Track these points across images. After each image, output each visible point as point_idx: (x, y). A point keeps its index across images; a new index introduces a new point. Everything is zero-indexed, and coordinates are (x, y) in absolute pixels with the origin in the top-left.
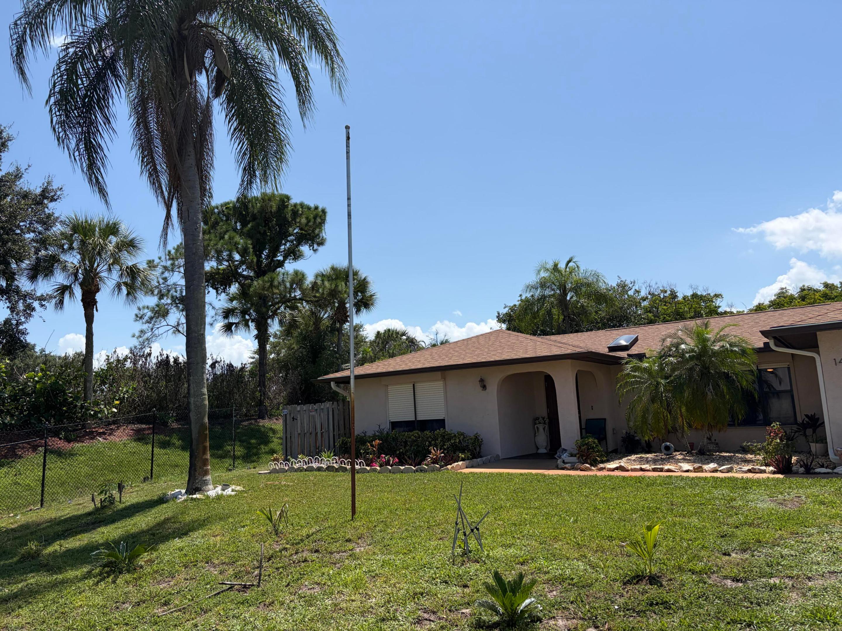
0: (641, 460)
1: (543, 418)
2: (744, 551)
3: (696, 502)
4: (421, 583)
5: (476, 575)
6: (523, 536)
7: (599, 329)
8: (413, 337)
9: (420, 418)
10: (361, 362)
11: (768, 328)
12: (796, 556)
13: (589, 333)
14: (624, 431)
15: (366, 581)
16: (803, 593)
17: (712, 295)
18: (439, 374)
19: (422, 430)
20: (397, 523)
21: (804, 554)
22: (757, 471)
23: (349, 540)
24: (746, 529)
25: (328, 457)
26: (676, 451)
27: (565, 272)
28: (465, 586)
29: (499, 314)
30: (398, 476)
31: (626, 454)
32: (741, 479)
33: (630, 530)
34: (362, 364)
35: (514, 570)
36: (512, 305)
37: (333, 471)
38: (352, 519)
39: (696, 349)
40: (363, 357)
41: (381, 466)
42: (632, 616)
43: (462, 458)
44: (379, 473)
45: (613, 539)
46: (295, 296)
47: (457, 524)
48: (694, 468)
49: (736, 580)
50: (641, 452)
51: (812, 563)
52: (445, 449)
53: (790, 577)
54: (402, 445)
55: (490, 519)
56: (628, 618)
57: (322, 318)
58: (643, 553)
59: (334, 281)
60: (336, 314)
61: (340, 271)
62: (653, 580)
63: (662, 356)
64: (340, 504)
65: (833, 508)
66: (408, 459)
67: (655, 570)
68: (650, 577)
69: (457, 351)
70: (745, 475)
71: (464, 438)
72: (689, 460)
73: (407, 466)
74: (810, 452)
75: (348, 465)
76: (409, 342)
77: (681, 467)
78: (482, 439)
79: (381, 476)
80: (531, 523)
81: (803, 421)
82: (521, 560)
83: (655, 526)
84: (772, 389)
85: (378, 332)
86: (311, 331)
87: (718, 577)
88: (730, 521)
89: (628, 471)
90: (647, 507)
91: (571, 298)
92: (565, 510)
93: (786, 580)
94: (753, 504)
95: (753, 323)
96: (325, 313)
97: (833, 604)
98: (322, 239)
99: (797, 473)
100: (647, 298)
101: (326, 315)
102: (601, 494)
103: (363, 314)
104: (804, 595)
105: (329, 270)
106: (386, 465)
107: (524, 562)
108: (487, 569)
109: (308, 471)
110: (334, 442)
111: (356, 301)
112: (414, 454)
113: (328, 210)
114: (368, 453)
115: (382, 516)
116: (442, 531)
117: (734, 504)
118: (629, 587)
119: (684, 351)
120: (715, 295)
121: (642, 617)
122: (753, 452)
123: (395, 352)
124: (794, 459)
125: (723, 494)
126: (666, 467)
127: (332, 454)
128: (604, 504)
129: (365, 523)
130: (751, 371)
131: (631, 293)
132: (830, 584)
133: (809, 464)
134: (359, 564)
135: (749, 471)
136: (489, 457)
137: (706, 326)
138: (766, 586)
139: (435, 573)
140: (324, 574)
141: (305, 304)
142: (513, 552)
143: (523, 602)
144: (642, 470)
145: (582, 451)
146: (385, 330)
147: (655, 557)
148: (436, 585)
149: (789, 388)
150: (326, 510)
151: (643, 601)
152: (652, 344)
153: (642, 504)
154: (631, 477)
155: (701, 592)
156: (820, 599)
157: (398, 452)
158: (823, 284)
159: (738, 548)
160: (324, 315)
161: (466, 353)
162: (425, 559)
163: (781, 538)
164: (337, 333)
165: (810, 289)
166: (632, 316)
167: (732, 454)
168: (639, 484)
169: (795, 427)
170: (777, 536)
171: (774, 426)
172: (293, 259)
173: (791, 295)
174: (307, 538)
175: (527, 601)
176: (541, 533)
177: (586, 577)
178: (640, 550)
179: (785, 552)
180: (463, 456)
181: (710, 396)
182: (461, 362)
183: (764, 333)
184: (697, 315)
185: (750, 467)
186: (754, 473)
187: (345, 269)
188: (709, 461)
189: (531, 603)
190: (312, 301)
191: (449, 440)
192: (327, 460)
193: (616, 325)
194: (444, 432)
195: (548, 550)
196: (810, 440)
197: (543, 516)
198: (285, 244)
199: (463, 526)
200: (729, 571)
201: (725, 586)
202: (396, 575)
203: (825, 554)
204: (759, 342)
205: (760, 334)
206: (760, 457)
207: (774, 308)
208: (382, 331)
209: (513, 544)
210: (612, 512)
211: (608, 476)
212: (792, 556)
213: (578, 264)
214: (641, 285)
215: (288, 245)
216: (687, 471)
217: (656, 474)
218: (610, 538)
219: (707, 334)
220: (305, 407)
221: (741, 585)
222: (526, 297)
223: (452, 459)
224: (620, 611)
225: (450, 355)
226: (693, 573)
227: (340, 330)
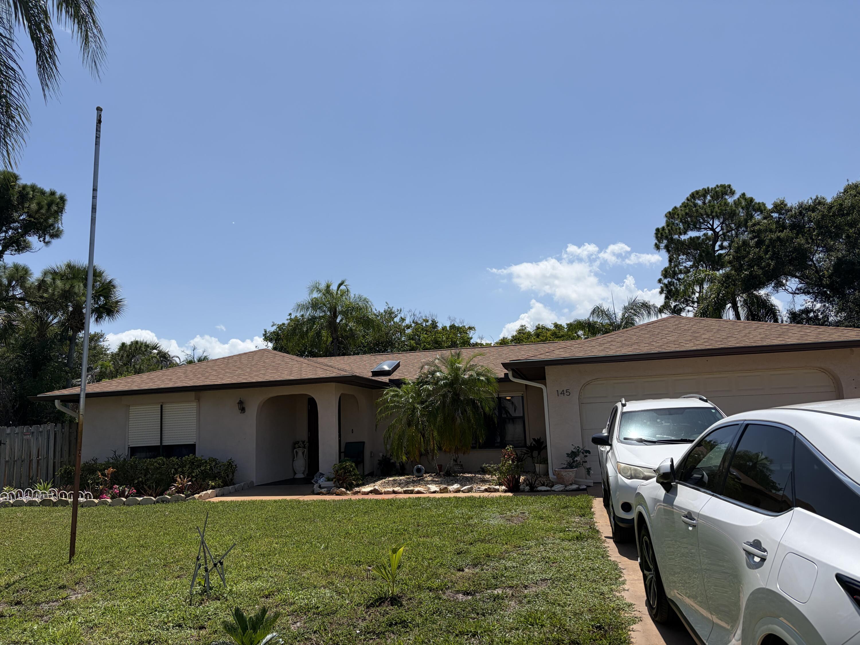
0: (395, 483)
1: (303, 442)
2: (475, 566)
3: (439, 522)
4: (149, 629)
5: (215, 614)
6: (271, 567)
7: (365, 353)
8: (166, 351)
9: (166, 443)
10: (99, 378)
11: (507, 361)
12: (517, 567)
13: (356, 357)
14: (381, 455)
15: (81, 634)
16: (519, 601)
17: (467, 327)
18: (192, 394)
19: (168, 456)
20: (126, 562)
21: (523, 565)
22: (492, 490)
23: (63, 587)
24: (479, 546)
25: (45, 489)
26: (426, 472)
27: (337, 294)
28: (202, 628)
29: (266, 332)
30: (134, 508)
31: (381, 477)
32: (478, 499)
33: (378, 553)
34: (99, 381)
35: (258, 605)
36: (280, 323)
37: (49, 505)
38: (70, 562)
39: (449, 377)
40: (101, 372)
41: (112, 498)
42: (372, 639)
43: (212, 486)
44: (110, 505)
45: (361, 563)
46: (14, 296)
47: (198, 559)
48: (440, 489)
49: (466, 593)
50: (395, 475)
51: (529, 572)
52: (193, 477)
53: (510, 587)
54: (141, 473)
55: (237, 550)
56: (368, 641)
57: (50, 323)
58: (387, 575)
59: (70, 281)
60: (68, 320)
61: (78, 269)
62: (395, 601)
63: (421, 382)
64: (55, 545)
65: (549, 522)
66: (147, 489)
67: (397, 590)
68: (391, 598)
69: (216, 371)
70: (482, 495)
71: (217, 464)
72: (437, 481)
73: (145, 497)
74: (534, 472)
75: (70, 498)
76: (160, 357)
77: (429, 488)
78: (236, 465)
79: (112, 510)
80: (281, 552)
81: (531, 444)
82: (267, 593)
83: (400, 548)
84: (509, 416)
85: (123, 344)
86: (33, 338)
87: (451, 592)
88: (467, 538)
89: (381, 494)
90: (396, 530)
91: (341, 320)
92: (316, 537)
93: (508, 590)
94: (485, 522)
95: (497, 355)
96: (55, 317)
97: (542, 609)
98: (57, 231)
99: (523, 491)
100: (411, 326)
101: (55, 321)
102: (354, 519)
103: (105, 322)
104: (521, 602)
105: (64, 267)
106: (120, 496)
107: (270, 595)
108: (228, 606)
109: (15, 506)
110: (54, 471)
111: (96, 306)
112: (156, 483)
113: (68, 197)
114: (97, 484)
115: (109, 556)
116: (181, 568)
117: (471, 522)
118: (372, 610)
119: (439, 379)
120: (470, 327)
121: (381, 638)
122: (490, 473)
123: (142, 367)
124: (522, 478)
125: (463, 514)
126: (416, 489)
127: (50, 486)
128: (355, 529)
129: (85, 565)
130: (493, 398)
131: (397, 320)
132: (541, 590)
133: (533, 483)
134: (74, 615)
135: (486, 490)
136: (242, 484)
137: (459, 355)
138: (491, 597)
139: (168, 617)
140: (25, 630)
141: (27, 305)
142: (258, 585)
143: (264, 638)
144: (394, 492)
145: (339, 475)
146: (132, 342)
147: (398, 578)
148: (168, 630)
149: (522, 415)
150: (36, 552)
151: (383, 622)
152: (412, 370)
153: (391, 527)
154: (383, 500)
155: (436, 608)
156: (533, 605)
157: (136, 481)
158: (554, 324)
159: (470, 564)
160: (53, 320)
161: (226, 373)
162: (157, 601)
163: (506, 551)
164: (68, 342)
165: (543, 328)
166: (396, 342)
167: (473, 475)
168: (390, 507)
169: (524, 450)
170: (504, 549)
171: (508, 449)
172: (16, 250)
173: (529, 332)
174: (6, 588)
175: (269, 637)
176: (289, 563)
177: (331, 604)
178: (384, 573)
179: (509, 564)
180: (213, 484)
181: (459, 420)
182: (219, 382)
183: (505, 365)
184: (454, 345)
185: (486, 487)
186: (490, 492)
187: (85, 269)
188: (454, 482)
189: (272, 638)
190: (37, 303)
191: (199, 466)
192: (42, 493)
193: (381, 350)
194: (194, 459)
195: (296, 580)
196: (536, 461)
197: (294, 544)
198: (6, 232)
199: (206, 561)
200: (461, 585)
201: (457, 600)
202: (119, 623)
203: (539, 564)
204: (501, 372)
205: (501, 365)
206: (495, 478)
207: (515, 343)
208: (128, 342)
209: (259, 576)
210: (362, 537)
211: (363, 499)
212: (514, 567)
213: (349, 287)
214: (406, 313)
215: (10, 233)
216: (435, 492)
217: (406, 496)
218: (359, 563)
219: (459, 363)
220: (17, 430)
221: (470, 597)
222: (296, 317)
223: (200, 487)
224: (361, 636)
225: (207, 374)
226: (430, 591)
227: (72, 339)
